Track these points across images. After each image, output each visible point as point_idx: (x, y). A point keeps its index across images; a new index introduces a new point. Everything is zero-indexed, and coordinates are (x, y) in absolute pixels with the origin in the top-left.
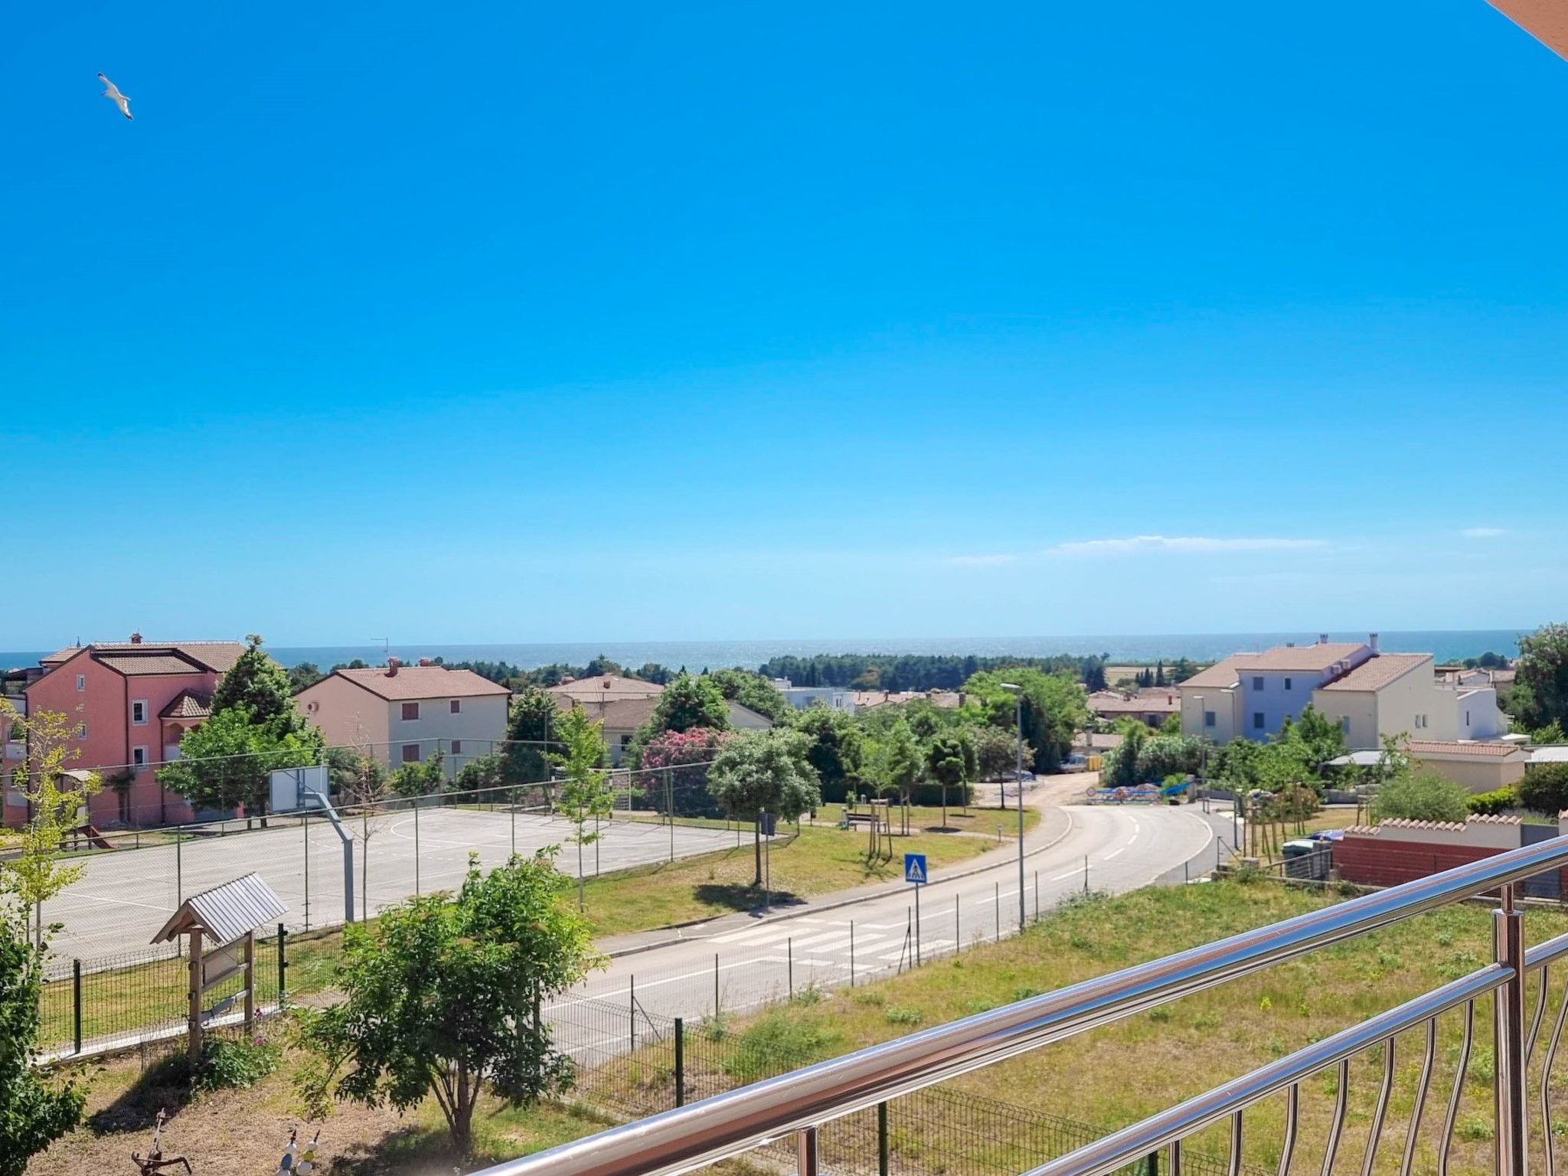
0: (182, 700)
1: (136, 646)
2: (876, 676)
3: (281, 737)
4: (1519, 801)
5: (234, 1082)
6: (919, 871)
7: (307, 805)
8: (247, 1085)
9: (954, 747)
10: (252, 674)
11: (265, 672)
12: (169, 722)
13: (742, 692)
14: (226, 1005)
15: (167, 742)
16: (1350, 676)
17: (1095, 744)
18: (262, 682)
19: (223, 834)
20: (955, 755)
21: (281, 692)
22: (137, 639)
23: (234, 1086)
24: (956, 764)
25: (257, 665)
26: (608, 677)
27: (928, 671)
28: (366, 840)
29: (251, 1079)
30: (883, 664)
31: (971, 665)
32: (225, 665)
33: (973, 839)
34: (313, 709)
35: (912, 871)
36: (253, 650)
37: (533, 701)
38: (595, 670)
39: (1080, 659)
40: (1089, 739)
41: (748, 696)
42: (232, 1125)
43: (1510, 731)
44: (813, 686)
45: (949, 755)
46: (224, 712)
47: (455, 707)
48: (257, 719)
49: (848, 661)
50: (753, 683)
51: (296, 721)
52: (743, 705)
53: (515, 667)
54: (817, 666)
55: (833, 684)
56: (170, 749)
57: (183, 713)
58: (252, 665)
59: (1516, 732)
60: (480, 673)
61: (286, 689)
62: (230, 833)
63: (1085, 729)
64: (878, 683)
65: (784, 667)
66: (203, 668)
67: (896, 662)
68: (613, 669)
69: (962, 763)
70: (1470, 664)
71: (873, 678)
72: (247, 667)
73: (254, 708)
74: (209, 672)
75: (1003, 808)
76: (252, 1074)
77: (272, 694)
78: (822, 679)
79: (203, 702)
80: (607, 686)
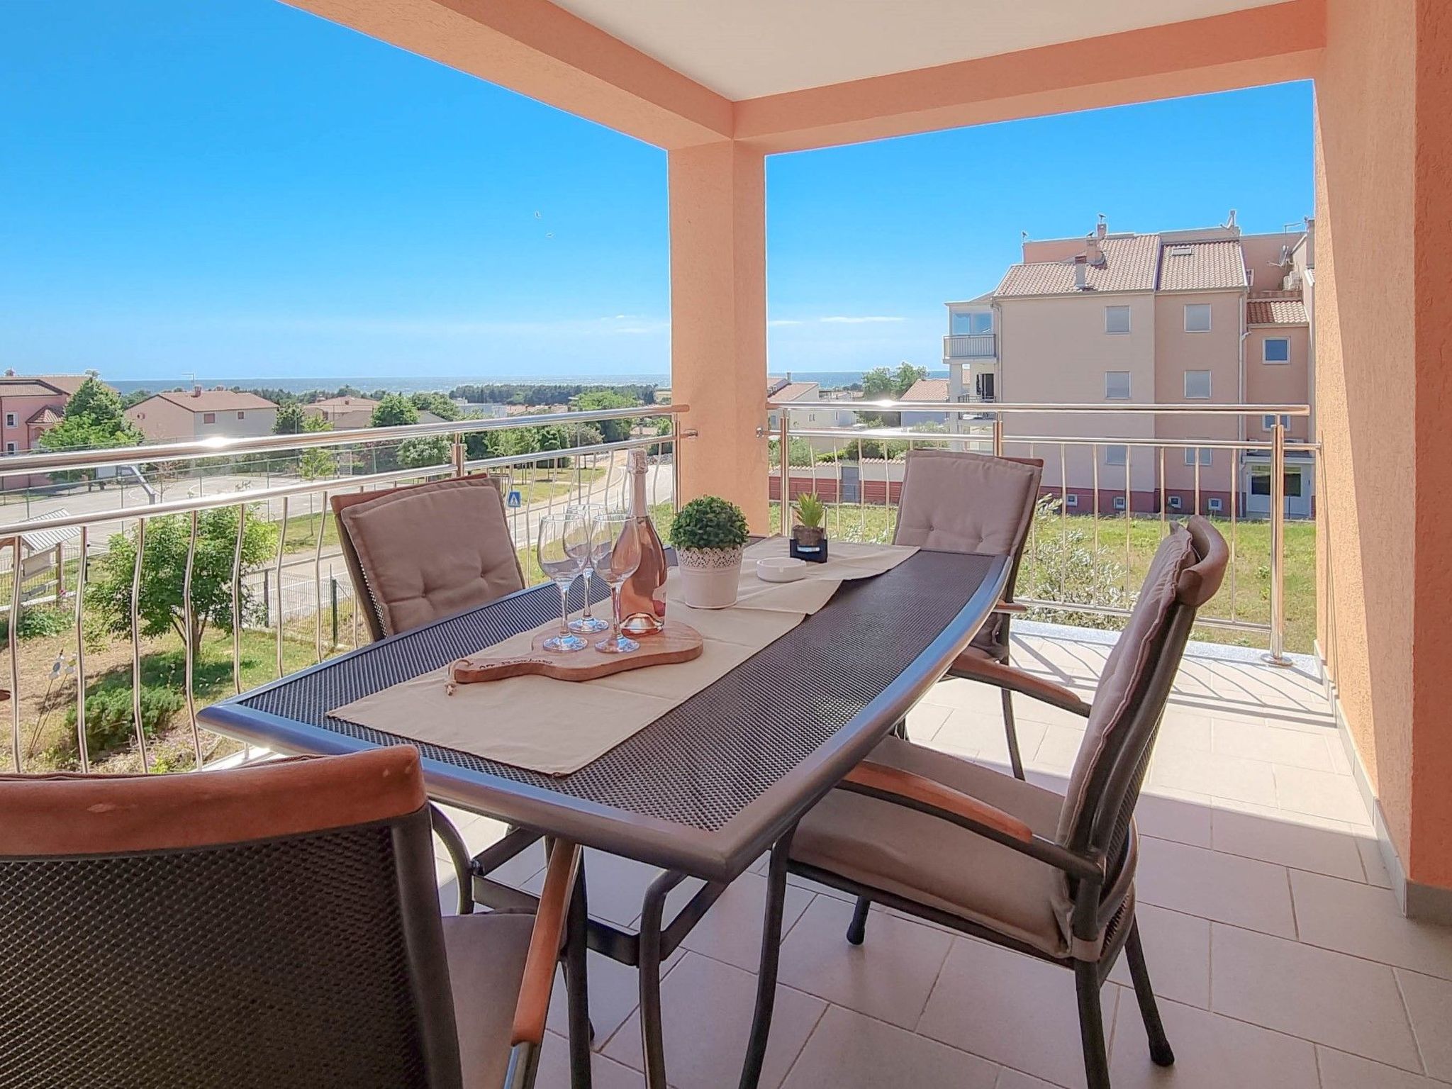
0: (44, 412)
1: (10, 378)
2: (521, 397)
3: (112, 434)
4: (847, 456)
5: (44, 633)
6: (516, 501)
7: (123, 474)
8: (54, 635)
9: (554, 435)
10: (93, 395)
11: (102, 393)
12: (33, 426)
13: (433, 406)
14: (42, 590)
15: (32, 439)
16: (777, 395)
17: (644, 433)
18: (100, 400)
19: (69, 495)
20: (555, 439)
21: (113, 406)
22: (11, 374)
23: (44, 636)
24: (555, 444)
25: (95, 389)
26: (347, 398)
27: (553, 394)
28: (162, 493)
29: (57, 632)
30: (526, 390)
31: (578, 390)
32: (74, 390)
33: (564, 485)
34: (141, 417)
35: (512, 501)
36: (91, 380)
37: (290, 411)
38: (342, 394)
39: (641, 387)
40: (641, 430)
41: (437, 408)
42: (40, 658)
43: (858, 422)
44: (482, 402)
45: (551, 439)
46: (72, 418)
47: (241, 416)
48: (97, 422)
49: (505, 389)
50: (440, 401)
51: (124, 424)
52: (434, 413)
53: (289, 393)
54: (485, 391)
55: (495, 401)
56: (32, 443)
57: (45, 421)
58: (92, 389)
59: (860, 423)
60: (265, 397)
61: (117, 404)
62: (74, 494)
63: (638, 425)
64: (522, 401)
65: (464, 392)
66: (60, 392)
67: (533, 389)
68: (353, 394)
69: (559, 443)
70: (846, 389)
71: (521, 398)
72: (88, 392)
73: (94, 416)
74: (64, 395)
75: (585, 468)
76: (58, 628)
77: (107, 407)
78: (488, 399)
79: (58, 413)
80: (347, 403)
